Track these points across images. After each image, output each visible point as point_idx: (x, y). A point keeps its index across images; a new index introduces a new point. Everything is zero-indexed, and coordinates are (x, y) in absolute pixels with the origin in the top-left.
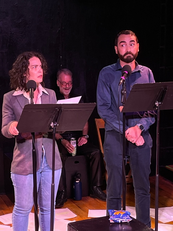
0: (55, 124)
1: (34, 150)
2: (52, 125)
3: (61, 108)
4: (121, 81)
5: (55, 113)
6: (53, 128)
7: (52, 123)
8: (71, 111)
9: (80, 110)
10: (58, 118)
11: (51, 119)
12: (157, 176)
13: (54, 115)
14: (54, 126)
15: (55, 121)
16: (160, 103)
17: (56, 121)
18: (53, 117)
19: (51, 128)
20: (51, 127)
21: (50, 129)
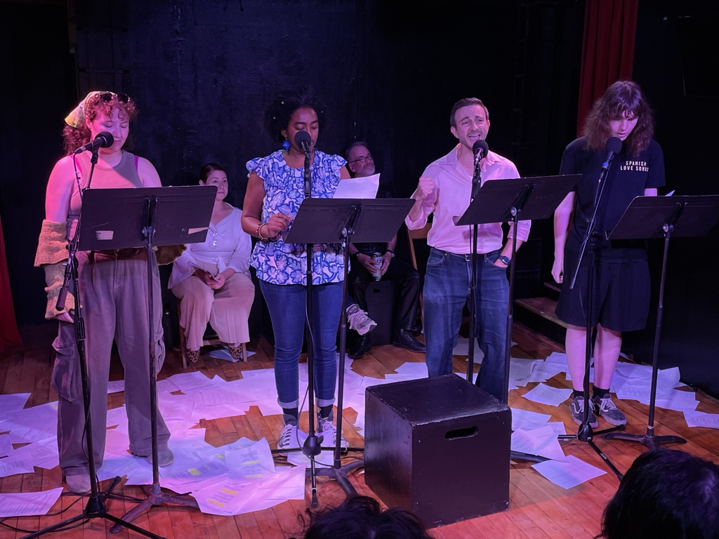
0: (349, 232)
2: (344, 232)
3: (360, 205)
5: (350, 213)
6: (346, 238)
7: (345, 228)
10: (355, 222)
11: (343, 223)
13: (348, 215)
14: (348, 234)
15: (349, 226)
17: (351, 227)
18: (346, 219)
19: (342, 237)
20: (343, 235)
21: (340, 239)
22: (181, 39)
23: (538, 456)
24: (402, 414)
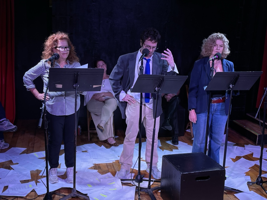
3: (164, 78)
5: (159, 81)
8: (170, 80)
9: (176, 80)
10: (161, 85)
11: (156, 85)
14: (158, 90)
19: (155, 91)
22: (94, 4)
23: (237, 190)
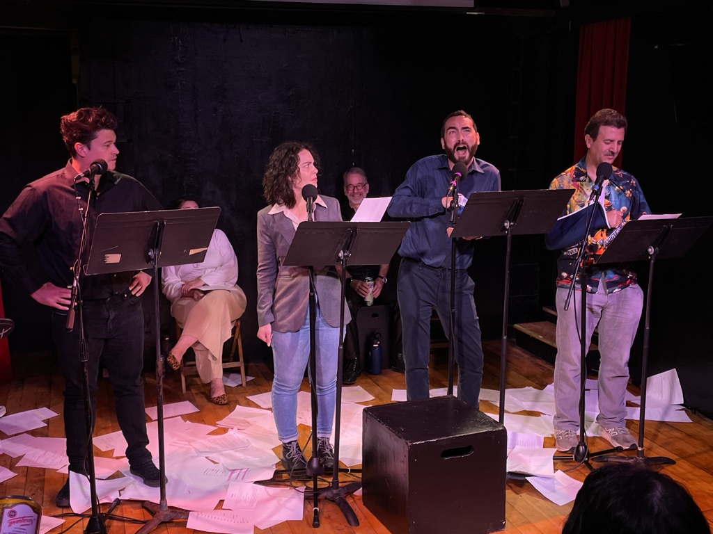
0: (345, 254)
1: (312, 294)
2: (341, 254)
3: (356, 228)
4: (451, 188)
5: (346, 236)
6: (343, 260)
7: (342, 251)
10: (351, 245)
12: (505, 338)
13: (345, 238)
15: (346, 249)
16: (512, 224)
18: (342, 242)
20: (339, 258)
21: (337, 261)
22: (182, 69)
24: (398, 433)
